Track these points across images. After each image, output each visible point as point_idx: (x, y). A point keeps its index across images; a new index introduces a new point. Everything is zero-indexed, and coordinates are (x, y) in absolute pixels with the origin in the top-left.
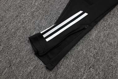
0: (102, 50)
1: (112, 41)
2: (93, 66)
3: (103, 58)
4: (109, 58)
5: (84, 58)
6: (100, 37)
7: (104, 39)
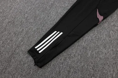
0: (96, 63)
1: (101, 56)
2: (93, 75)
3: (98, 69)
4: (101, 68)
5: (87, 70)
6: (93, 54)
7: (96, 56)
